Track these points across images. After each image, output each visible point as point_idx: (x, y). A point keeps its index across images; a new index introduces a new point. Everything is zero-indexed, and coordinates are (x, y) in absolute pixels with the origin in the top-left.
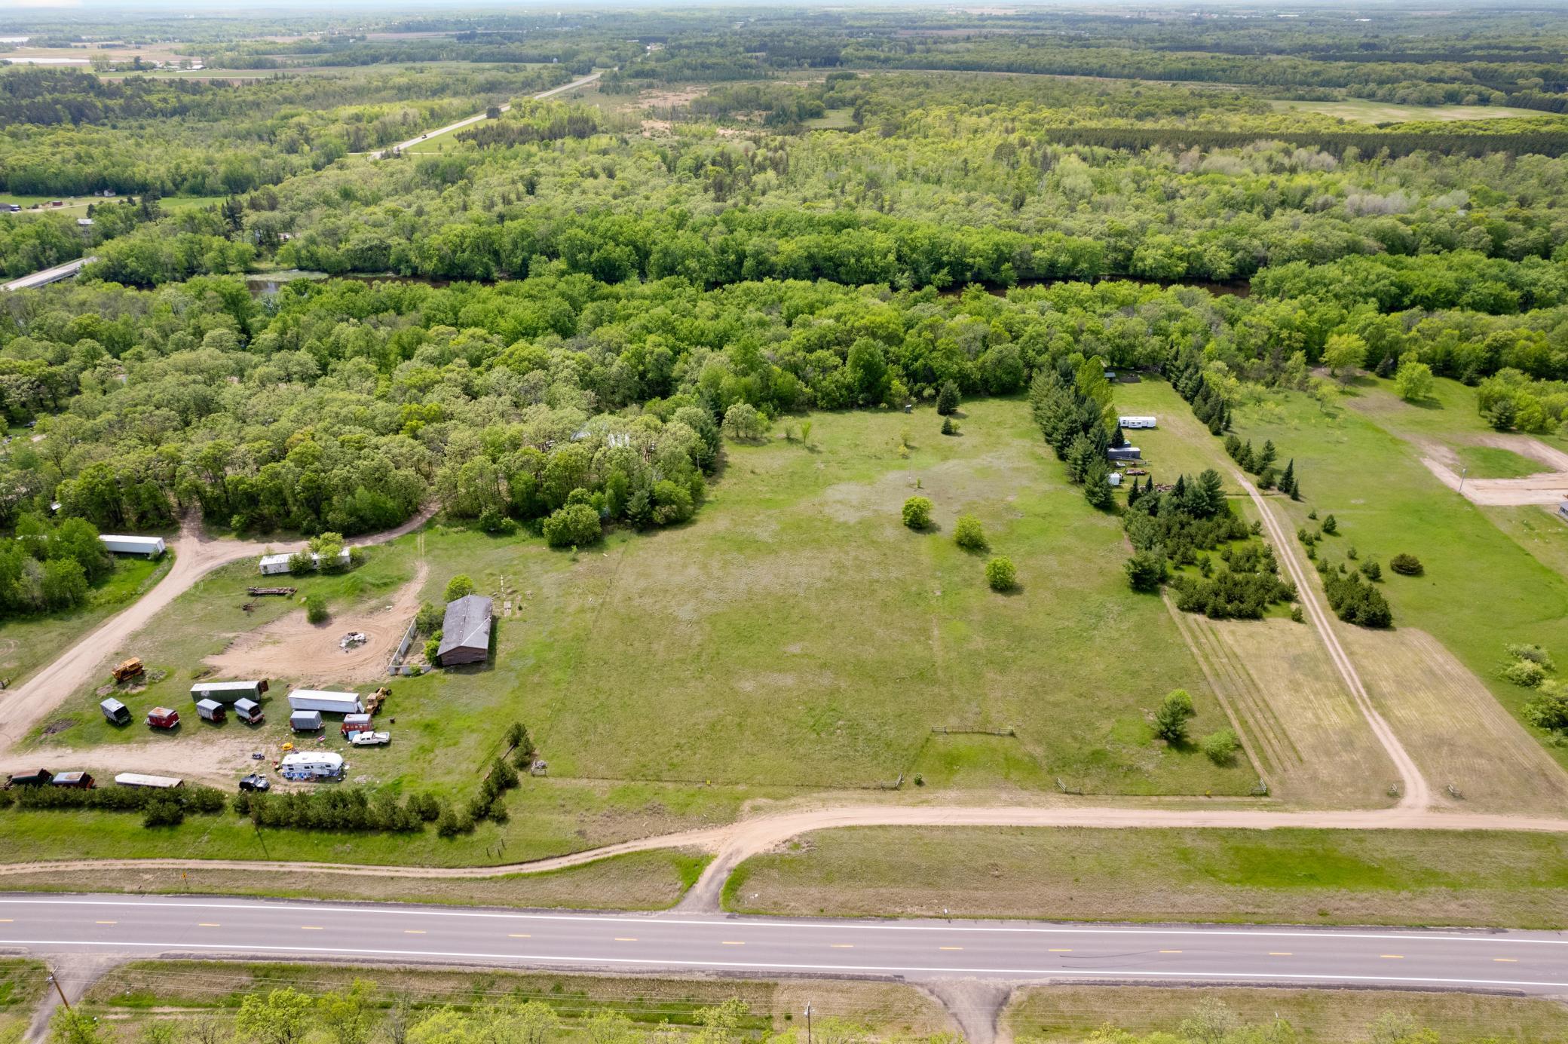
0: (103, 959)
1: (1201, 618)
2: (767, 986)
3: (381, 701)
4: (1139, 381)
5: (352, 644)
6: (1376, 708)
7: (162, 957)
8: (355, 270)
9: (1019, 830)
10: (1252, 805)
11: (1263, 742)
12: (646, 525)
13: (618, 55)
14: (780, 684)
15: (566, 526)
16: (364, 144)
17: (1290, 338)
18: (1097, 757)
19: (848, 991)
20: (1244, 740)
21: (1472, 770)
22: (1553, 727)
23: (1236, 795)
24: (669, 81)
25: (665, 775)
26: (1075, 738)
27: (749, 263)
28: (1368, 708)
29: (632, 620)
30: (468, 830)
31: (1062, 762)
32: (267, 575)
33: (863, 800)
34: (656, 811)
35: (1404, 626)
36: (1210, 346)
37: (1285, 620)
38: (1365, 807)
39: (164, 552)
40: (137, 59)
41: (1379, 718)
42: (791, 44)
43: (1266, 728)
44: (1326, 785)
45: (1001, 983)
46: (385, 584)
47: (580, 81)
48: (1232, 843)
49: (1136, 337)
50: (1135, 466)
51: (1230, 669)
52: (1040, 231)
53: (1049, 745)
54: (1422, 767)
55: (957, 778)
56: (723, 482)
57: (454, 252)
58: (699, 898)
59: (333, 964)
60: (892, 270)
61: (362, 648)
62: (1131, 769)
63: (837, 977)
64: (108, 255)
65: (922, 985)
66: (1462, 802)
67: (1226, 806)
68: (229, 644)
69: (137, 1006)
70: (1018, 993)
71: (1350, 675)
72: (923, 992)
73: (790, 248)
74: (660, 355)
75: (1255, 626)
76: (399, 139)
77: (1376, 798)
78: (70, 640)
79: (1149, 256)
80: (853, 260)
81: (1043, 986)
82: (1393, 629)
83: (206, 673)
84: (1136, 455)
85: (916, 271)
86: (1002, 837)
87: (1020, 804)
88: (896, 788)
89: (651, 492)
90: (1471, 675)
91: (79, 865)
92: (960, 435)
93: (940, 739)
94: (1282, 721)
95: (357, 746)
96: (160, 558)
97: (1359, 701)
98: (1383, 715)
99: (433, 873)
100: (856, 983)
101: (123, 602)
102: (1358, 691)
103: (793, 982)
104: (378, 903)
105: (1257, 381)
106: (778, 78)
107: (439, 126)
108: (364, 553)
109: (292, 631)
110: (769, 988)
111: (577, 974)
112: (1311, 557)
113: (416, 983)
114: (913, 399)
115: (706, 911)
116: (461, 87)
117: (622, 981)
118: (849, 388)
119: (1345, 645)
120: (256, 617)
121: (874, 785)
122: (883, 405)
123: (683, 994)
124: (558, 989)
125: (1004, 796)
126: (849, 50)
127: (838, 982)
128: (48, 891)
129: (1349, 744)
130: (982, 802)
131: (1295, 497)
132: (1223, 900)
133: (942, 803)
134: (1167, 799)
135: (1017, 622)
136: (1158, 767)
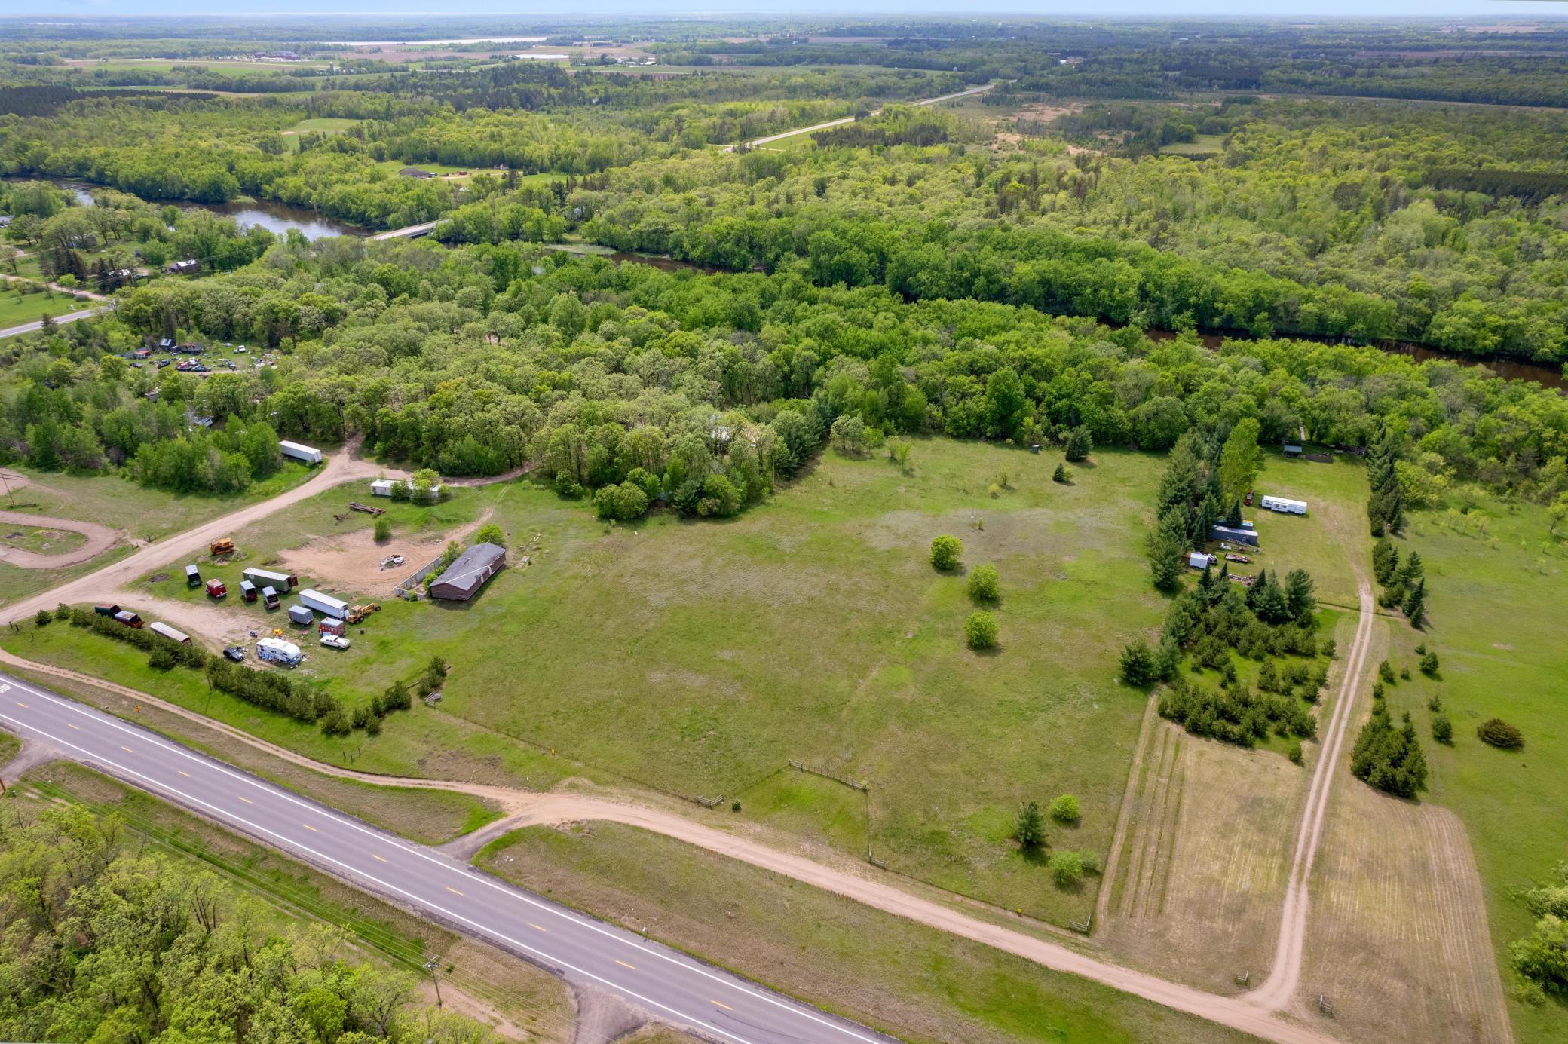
0: (52, 752)
1: (1176, 729)
2: (452, 937)
3: (367, 615)
4: (1331, 461)
5: (390, 564)
6: (1310, 883)
7: (85, 763)
8: (641, 249)
9: (792, 882)
10: (1060, 940)
11: (1132, 878)
12: (689, 513)
13: (1025, 67)
14: (688, 683)
15: (611, 499)
16: (727, 136)
17: (1555, 439)
18: (936, 838)
19: (511, 967)
20: (1111, 871)
21: (1376, 990)
22: (1535, 976)
23: (1053, 923)
24: (1059, 96)
25: (524, 736)
26: (926, 812)
27: (981, 282)
28: (1299, 881)
29: (608, 594)
30: (345, 733)
31: (893, 832)
32: (375, 495)
33: (671, 808)
34: (492, 762)
35: (1434, 803)
36: (1435, 434)
37: (1279, 757)
38: (1195, 984)
39: (320, 462)
40: (604, 56)
41: (1304, 895)
42: (1217, 64)
43: (1148, 864)
44: (1169, 946)
45: (641, 1012)
46: (449, 521)
47: (972, 91)
48: (1004, 969)
49: (1339, 411)
50: (1242, 551)
51: (1162, 791)
52: (1321, 283)
53: (895, 811)
54: (1309, 967)
55: (775, 816)
56: (796, 487)
57: (719, 242)
58: (463, 845)
59: (176, 805)
60: (1129, 305)
61: (396, 569)
62: (961, 862)
63: (511, 952)
64: (455, 218)
65: (573, 986)
66: (1327, 1021)
67: (1032, 932)
68: (306, 544)
69: (48, 792)
70: (650, 1028)
71: (1309, 838)
72: (569, 992)
73: (1025, 271)
74: (807, 358)
75: (1239, 755)
76: (762, 134)
77: (1217, 979)
78: (215, 515)
79: (1449, 324)
80: (1089, 291)
81: (677, 1031)
82: (1417, 802)
83: (274, 562)
84: (1251, 541)
85: (1158, 309)
86: (768, 884)
87: (815, 859)
88: (710, 807)
89: (703, 483)
90: (1477, 883)
91: (95, 682)
92: (1073, 484)
93: (792, 774)
94: (1176, 862)
95: (324, 645)
96: (315, 466)
97: (1295, 869)
98: (1313, 895)
99: (300, 760)
100: (522, 963)
101: (268, 495)
102: (1304, 859)
103: (475, 942)
104: (242, 771)
105: (1485, 483)
106: (1176, 99)
107: (806, 125)
108: (453, 492)
109: (359, 543)
110: (453, 939)
111: (324, 872)
112: (1378, 695)
113: (218, 840)
114: (1046, 439)
115: (457, 857)
116: (852, 90)
117: (352, 890)
118: (981, 418)
119: (1333, 804)
120: (342, 527)
121: (692, 796)
122: (1009, 441)
123: (387, 917)
124: (304, 879)
125: (807, 846)
126: (1276, 72)
127: (508, 957)
128: (61, 694)
129: (1236, 911)
130: (778, 845)
131: (1417, 623)
132: (936, 1022)
133: (740, 834)
134: (973, 902)
135: (965, 683)
136: (990, 868)
